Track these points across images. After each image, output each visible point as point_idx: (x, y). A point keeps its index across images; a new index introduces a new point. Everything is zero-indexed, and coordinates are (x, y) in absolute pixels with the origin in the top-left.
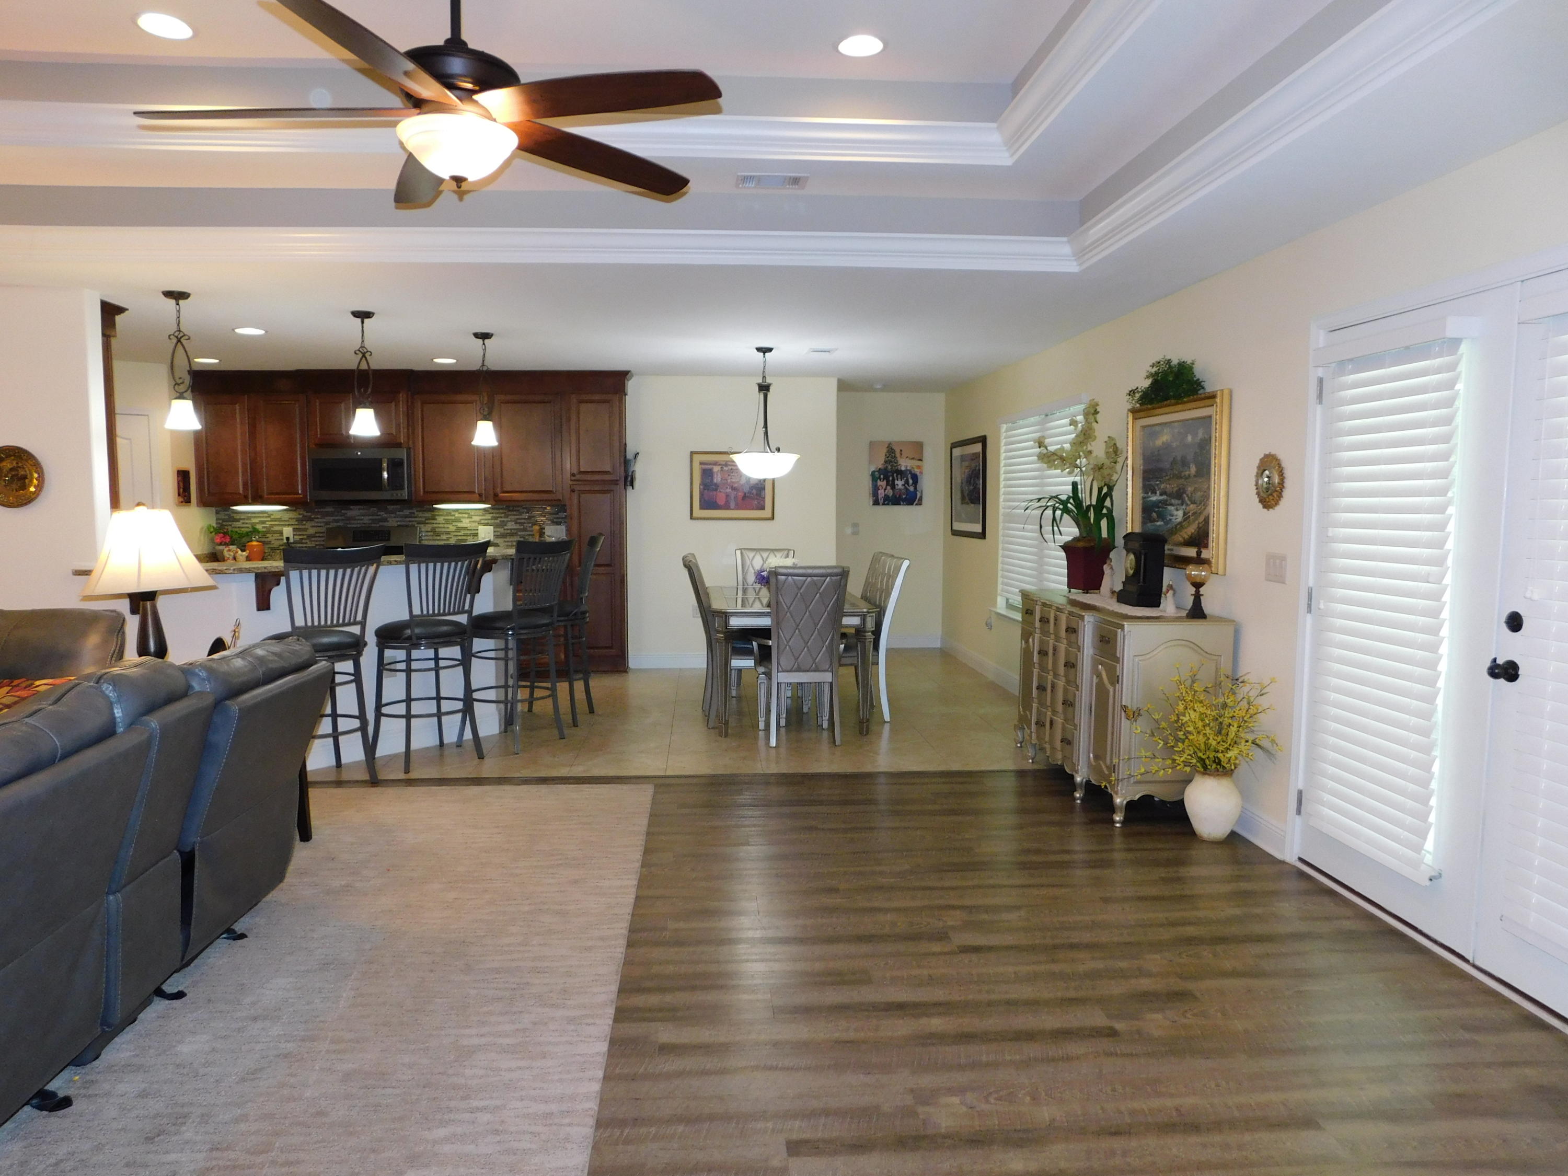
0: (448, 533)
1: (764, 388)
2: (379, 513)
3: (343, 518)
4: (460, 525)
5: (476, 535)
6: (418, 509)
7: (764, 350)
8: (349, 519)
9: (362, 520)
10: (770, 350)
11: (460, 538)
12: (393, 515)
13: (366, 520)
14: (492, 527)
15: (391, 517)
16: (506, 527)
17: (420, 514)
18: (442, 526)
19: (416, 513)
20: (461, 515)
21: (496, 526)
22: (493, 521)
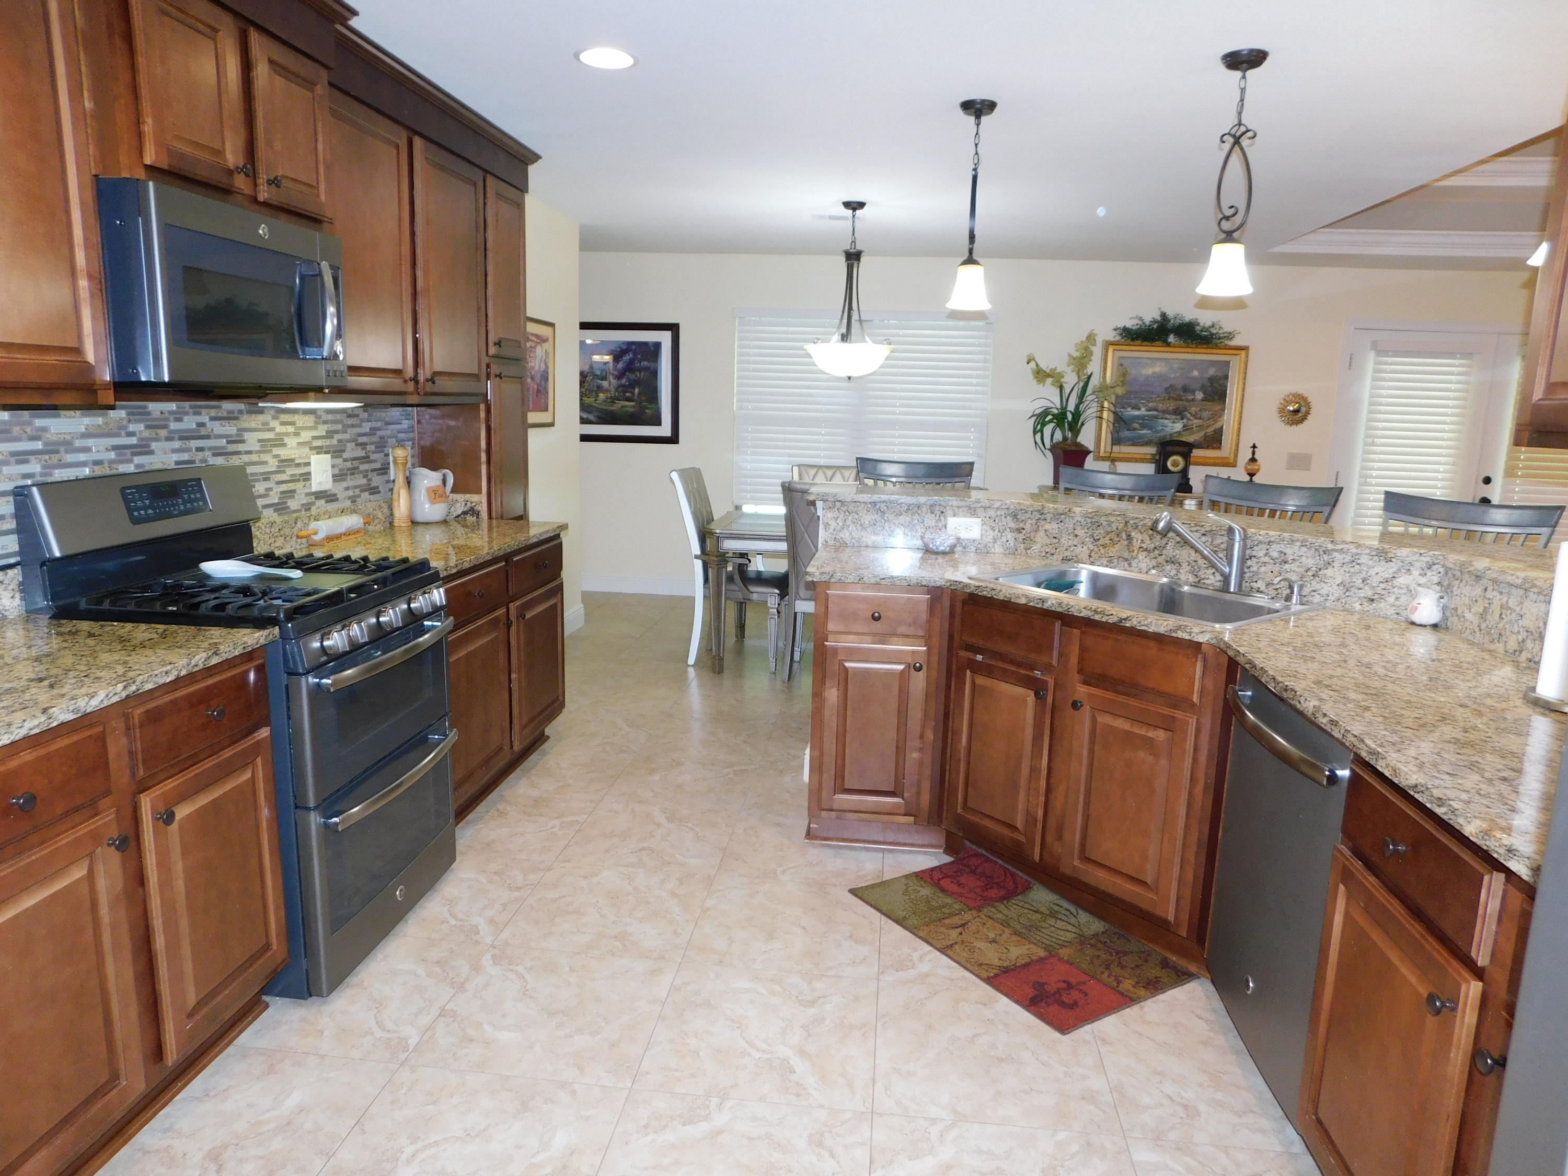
0: (266, 477)
1: (853, 257)
2: (131, 428)
3: (39, 445)
4: (284, 453)
5: (307, 477)
6: (213, 413)
7: (855, 206)
8: (52, 449)
9: (87, 450)
10: (861, 205)
11: (284, 487)
12: (163, 433)
13: (100, 449)
14: (329, 456)
15: (157, 439)
16: (345, 455)
17: (217, 427)
18: (255, 458)
19: (210, 424)
20: (283, 429)
21: (336, 452)
22: (327, 442)
